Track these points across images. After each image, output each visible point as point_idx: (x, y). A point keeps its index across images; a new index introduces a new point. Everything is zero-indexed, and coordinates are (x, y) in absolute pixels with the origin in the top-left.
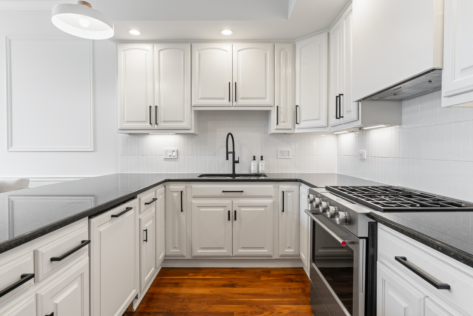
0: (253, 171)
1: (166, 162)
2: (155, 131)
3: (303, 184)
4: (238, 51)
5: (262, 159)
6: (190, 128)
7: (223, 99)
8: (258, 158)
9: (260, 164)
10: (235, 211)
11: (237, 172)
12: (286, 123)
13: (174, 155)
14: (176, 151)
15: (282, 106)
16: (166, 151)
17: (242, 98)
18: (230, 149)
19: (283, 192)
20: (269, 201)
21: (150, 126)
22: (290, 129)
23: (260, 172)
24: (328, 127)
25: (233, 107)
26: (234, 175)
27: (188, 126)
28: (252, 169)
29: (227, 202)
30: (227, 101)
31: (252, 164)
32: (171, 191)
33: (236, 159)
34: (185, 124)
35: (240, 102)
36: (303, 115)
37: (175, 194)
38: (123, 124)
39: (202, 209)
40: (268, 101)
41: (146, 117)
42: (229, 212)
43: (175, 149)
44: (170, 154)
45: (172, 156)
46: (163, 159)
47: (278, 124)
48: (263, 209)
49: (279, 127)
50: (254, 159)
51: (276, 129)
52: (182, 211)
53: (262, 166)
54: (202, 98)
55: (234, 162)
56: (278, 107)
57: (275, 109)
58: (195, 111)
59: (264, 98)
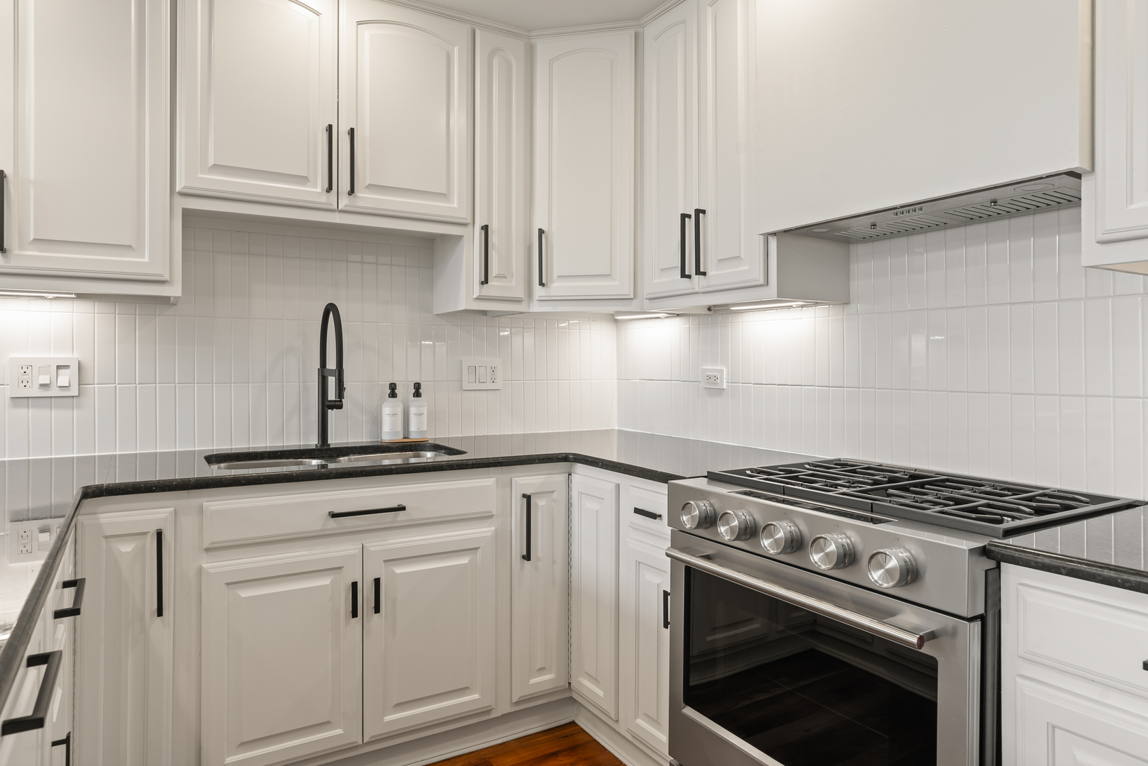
0: (390, 432)
1: (22, 412)
3: (580, 468)
4: (359, 23)
5: (417, 394)
6: (167, 277)
7: (303, 180)
8: (405, 391)
9: (413, 410)
10: (377, 582)
11: (334, 440)
12: (508, 283)
13: (63, 381)
14: (75, 368)
15: (495, 226)
16: (26, 368)
17: (372, 187)
18: (331, 364)
19: (528, 498)
20: (484, 531)
22: (518, 301)
23: (414, 436)
24: (634, 301)
25: (337, 215)
26: (325, 451)
27: (160, 271)
28: (386, 428)
29: (345, 549)
30: (319, 190)
31: (386, 410)
32: (107, 537)
34: (146, 259)
35: (365, 198)
36: (559, 262)
37: (126, 548)
39: (246, 593)
40: (455, 207)
42: (354, 585)
43: (68, 356)
44: (44, 379)
45: (54, 386)
46: (7, 401)
47: (486, 281)
48: (464, 560)
49: (488, 290)
50: (393, 394)
51: (479, 299)
52: (160, 612)
53: (421, 415)
54: (217, 168)
55: (326, 406)
56: (485, 228)
57: (478, 234)
58: (187, 213)
59: (444, 196)
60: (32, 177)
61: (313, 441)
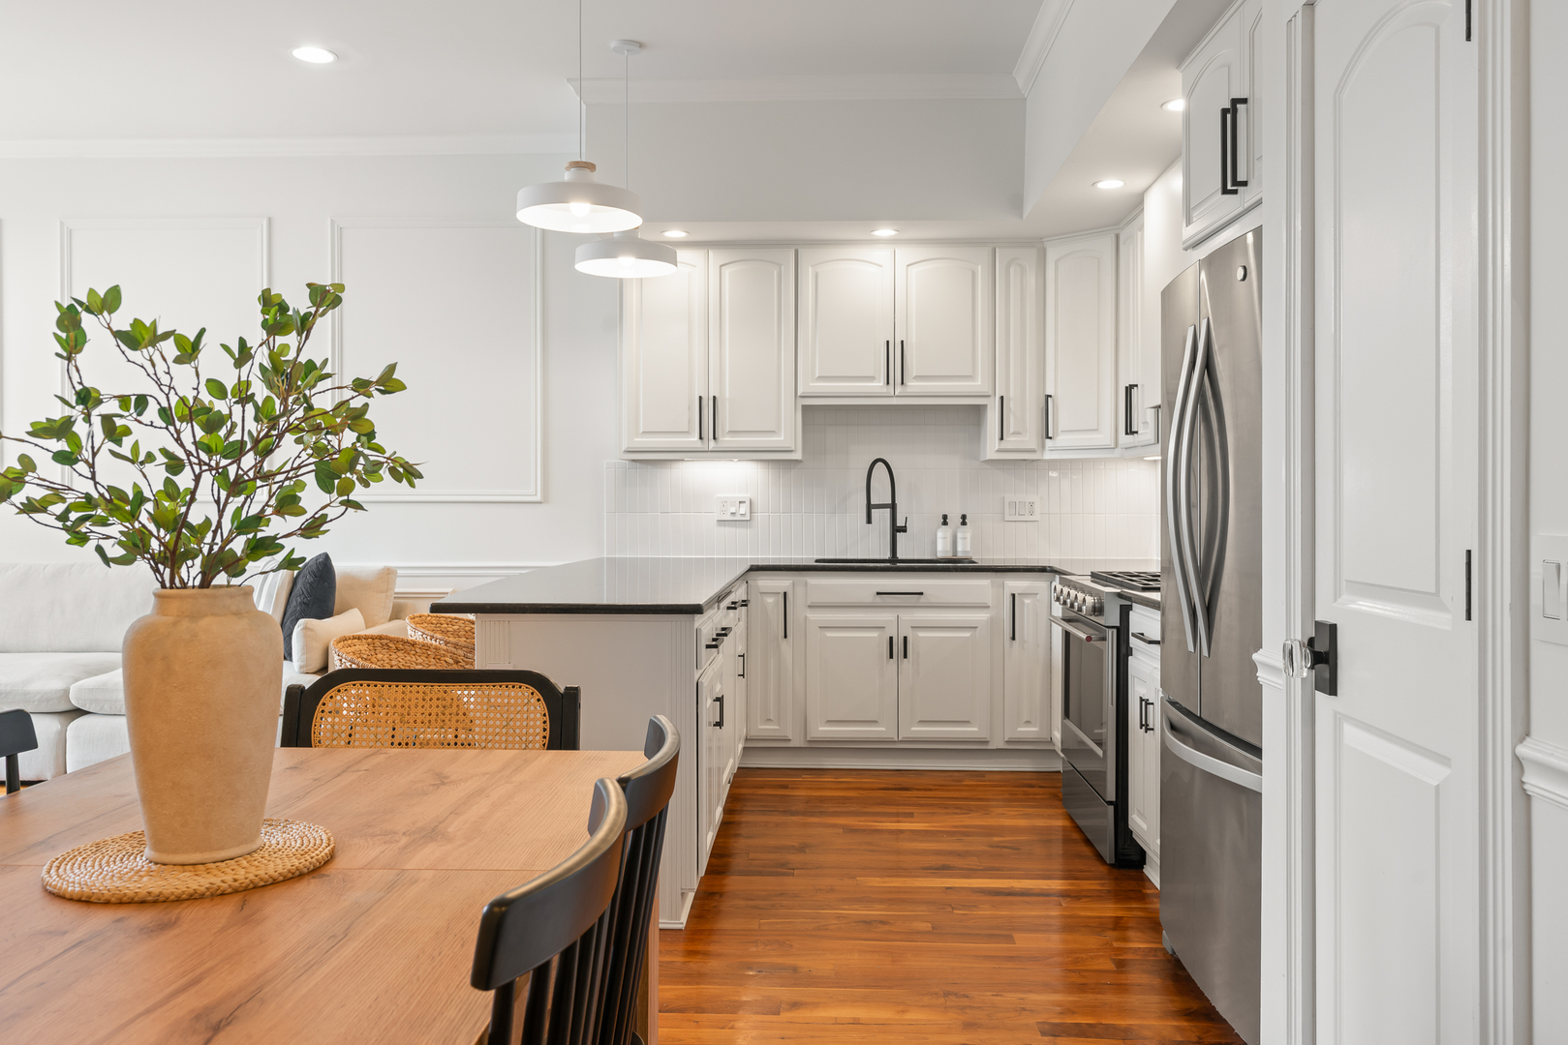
0: (943, 550)
1: (723, 528)
2: (709, 454)
3: (1056, 576)
4: (908, 266)
5: (964, 523)
6: (793, 448)
7: (872, 378)
8: (954, 519)
9: (959, 535)
10: (905, 638)
11: (901, 552)
12: (1024, 436)
13: (742, 511)
14: (748, 503)
15: (1012, 395)
16: (724, 502)
17: (918, 378)
19: (1014, 595)
20: (982, 616)
21: (698, 445)
22: (1033, 451)
23: (960, 555)
24: (1117, 450)
25: (895, 399)
26: (894, 560)
27: (790, 445)
28: (939, 547)
29: (885, 617)
30: (882, 384)
31: (940, 534)
32: (761, 593)
33: (900, 523)
34: (782, 438)
35: (913, 386)
36: (1063, 417)
37: (770, 600)
38: (636, 439)
39: (830, 634)
40: (979, 384)
41: (689, 421)
42: (891, 638)
43: (745, 496)
44: (733, 510)
45: (738, 514)
46: (715, 522)
47: (1002, 439)
48: (967, 634)
49: (1004, 445)
50: (945, 523)
51: (998, 451)
52: (786, 637)
53: (965, 538)
54: (821, 378)
55: (895, 529)
56: (1002, 398)
57: (997, 403)
58: (805, 408)
59: (971, 377)
60: (727, 396)
61: (888, 556)
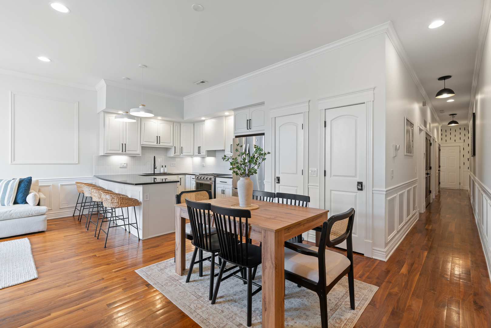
0: (162, 171)
1: (121, 169)
2: (123, 155)
3: (187, 175)
4: (160, 124)
5: (165, 167)
7: (154, 142)
8: (164, 166)
9: (165, 169)
11: (155, 173)
12: (178, 153)
13: (125, 165)
16: (121, 164)
19: (180, 178)
21: (122, 153)
22: (179, 156)
23: (165, 172)
24: (193, 156)
25: (158, 146)
27: (139, 153)
30: (156, 143)
31: (162, 169)
35: (161, 144)
36: (184, 150)
38: (108, 151)
40: (171, 144)
41: (120, 148)
43: (125, 162)
44: (123, 165)
46: (119, 167)
47: (175, 153)
50: (162, 167)
51: (174, 155)
54: (145, 142)
55: (155, 168)
56: (175, 147)
57: (174, 148)
58: (142, 147)
59: (170, 143)
60: (128, 144)
61: (153, 173)
